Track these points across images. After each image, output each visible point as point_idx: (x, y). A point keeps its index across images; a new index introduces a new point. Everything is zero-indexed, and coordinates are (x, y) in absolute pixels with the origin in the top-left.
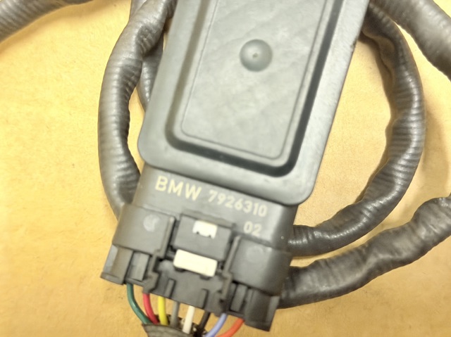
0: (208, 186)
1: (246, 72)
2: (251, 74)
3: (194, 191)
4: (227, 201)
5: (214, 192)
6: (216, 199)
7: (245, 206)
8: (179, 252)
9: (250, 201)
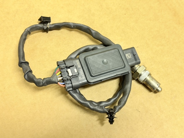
0: (82, 67)
1: (102, 62)
2: (102, 63)
3: (79, 66)
4: (81, 72)
5: (81, 69)
6: (81, 70)
7: (83, 75)
8: (70, 69)
9: (84, 75)
